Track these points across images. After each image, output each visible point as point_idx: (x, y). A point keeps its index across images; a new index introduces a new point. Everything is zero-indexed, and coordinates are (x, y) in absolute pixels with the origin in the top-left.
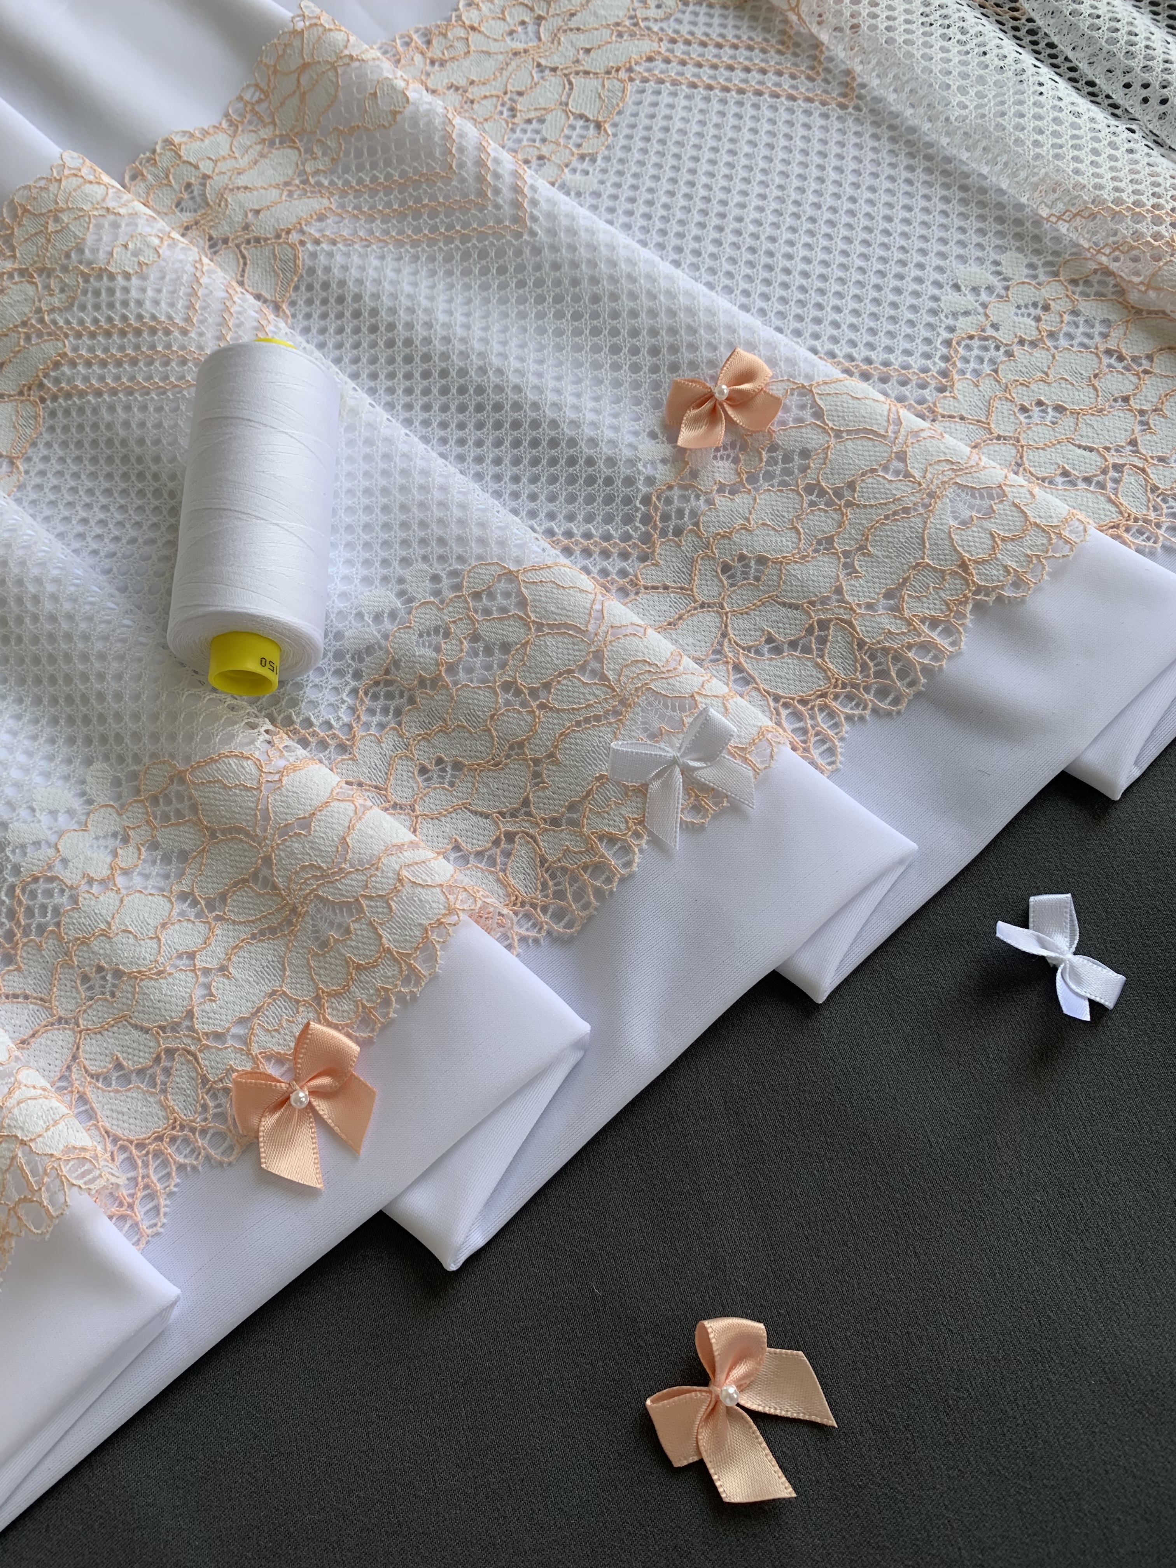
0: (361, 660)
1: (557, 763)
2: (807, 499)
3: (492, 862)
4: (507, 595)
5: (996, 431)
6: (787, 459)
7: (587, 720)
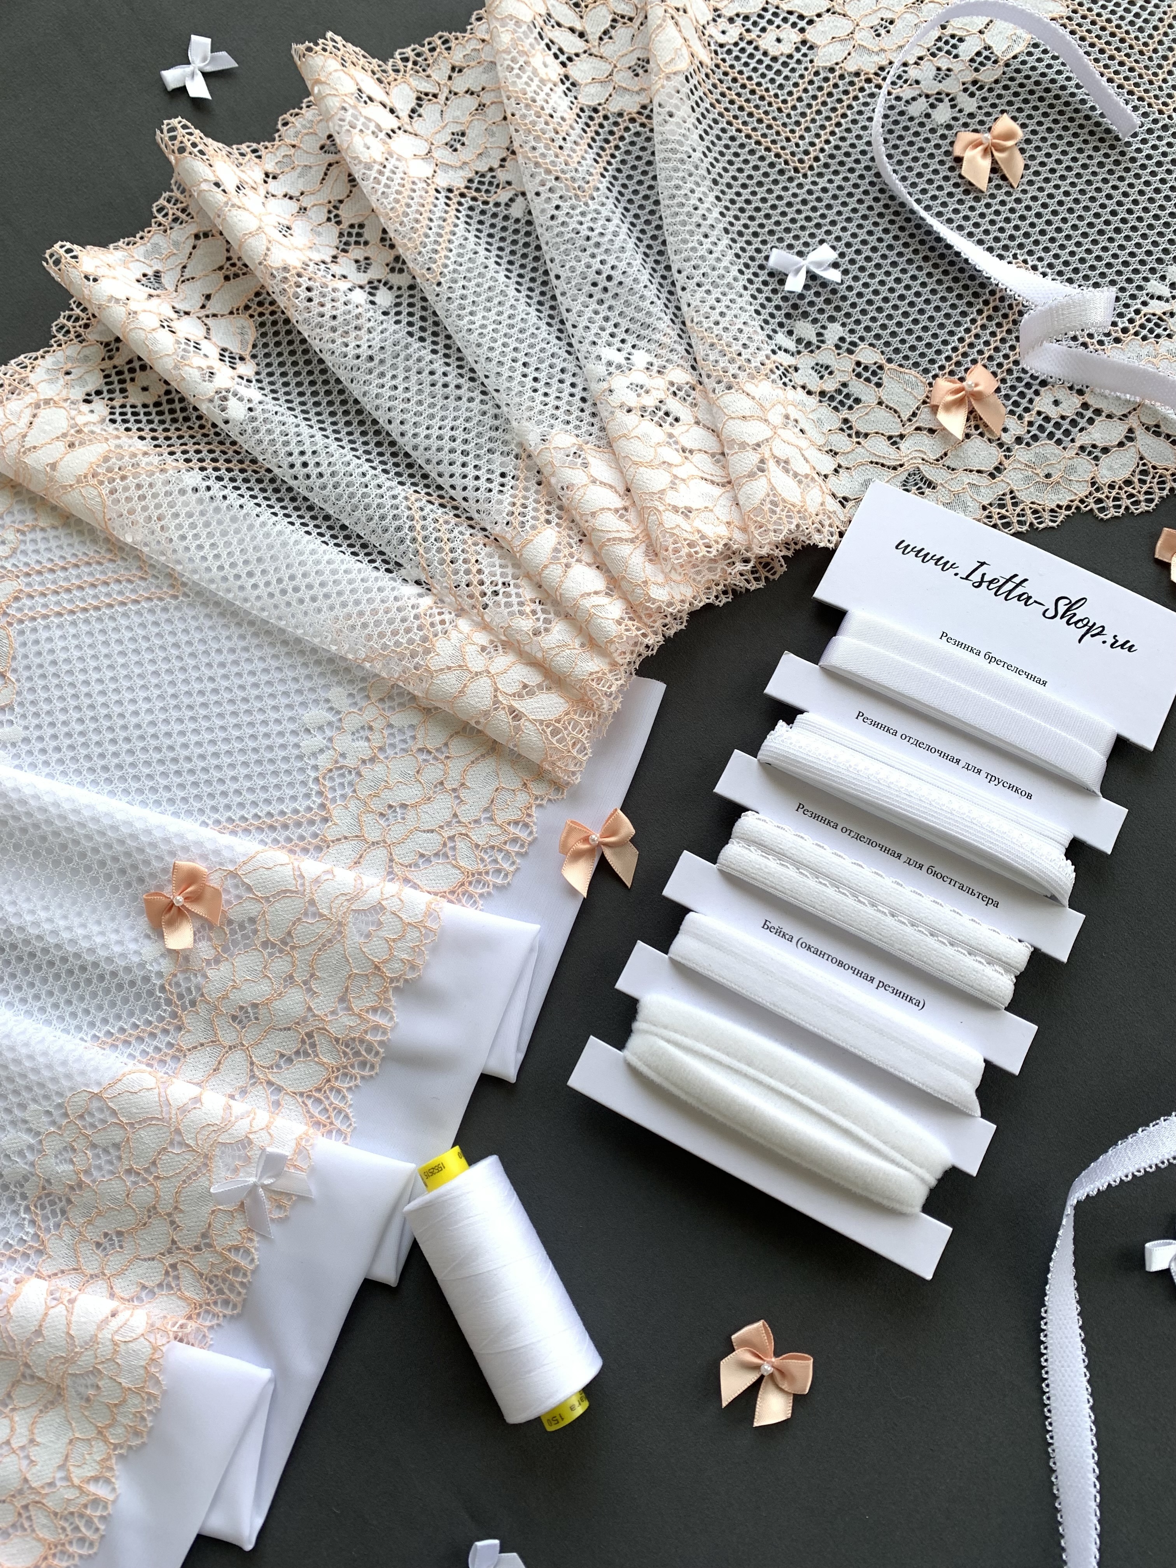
0: (22, 1186)
1: (181, 1211)
2: (265, 953)
3: (170, 1287)
4: (101, 1110)
5: (371, 839)
6: (242, 927)
7: (189, 1177)
